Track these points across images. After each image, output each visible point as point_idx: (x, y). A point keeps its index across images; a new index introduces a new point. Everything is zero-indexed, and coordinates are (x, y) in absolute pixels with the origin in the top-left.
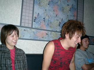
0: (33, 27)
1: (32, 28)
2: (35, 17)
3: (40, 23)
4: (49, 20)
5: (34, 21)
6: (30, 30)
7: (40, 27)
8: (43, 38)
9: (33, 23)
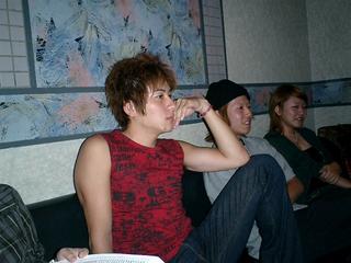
0: (39, 85)
1: (33, 89)
2: (39, 40)
3: (63, 61)
4: (99, 46)
5: (40, 59)
6: (27, 99)
7: (70, 81)
8: (87, 122)
9: (37, 68)
